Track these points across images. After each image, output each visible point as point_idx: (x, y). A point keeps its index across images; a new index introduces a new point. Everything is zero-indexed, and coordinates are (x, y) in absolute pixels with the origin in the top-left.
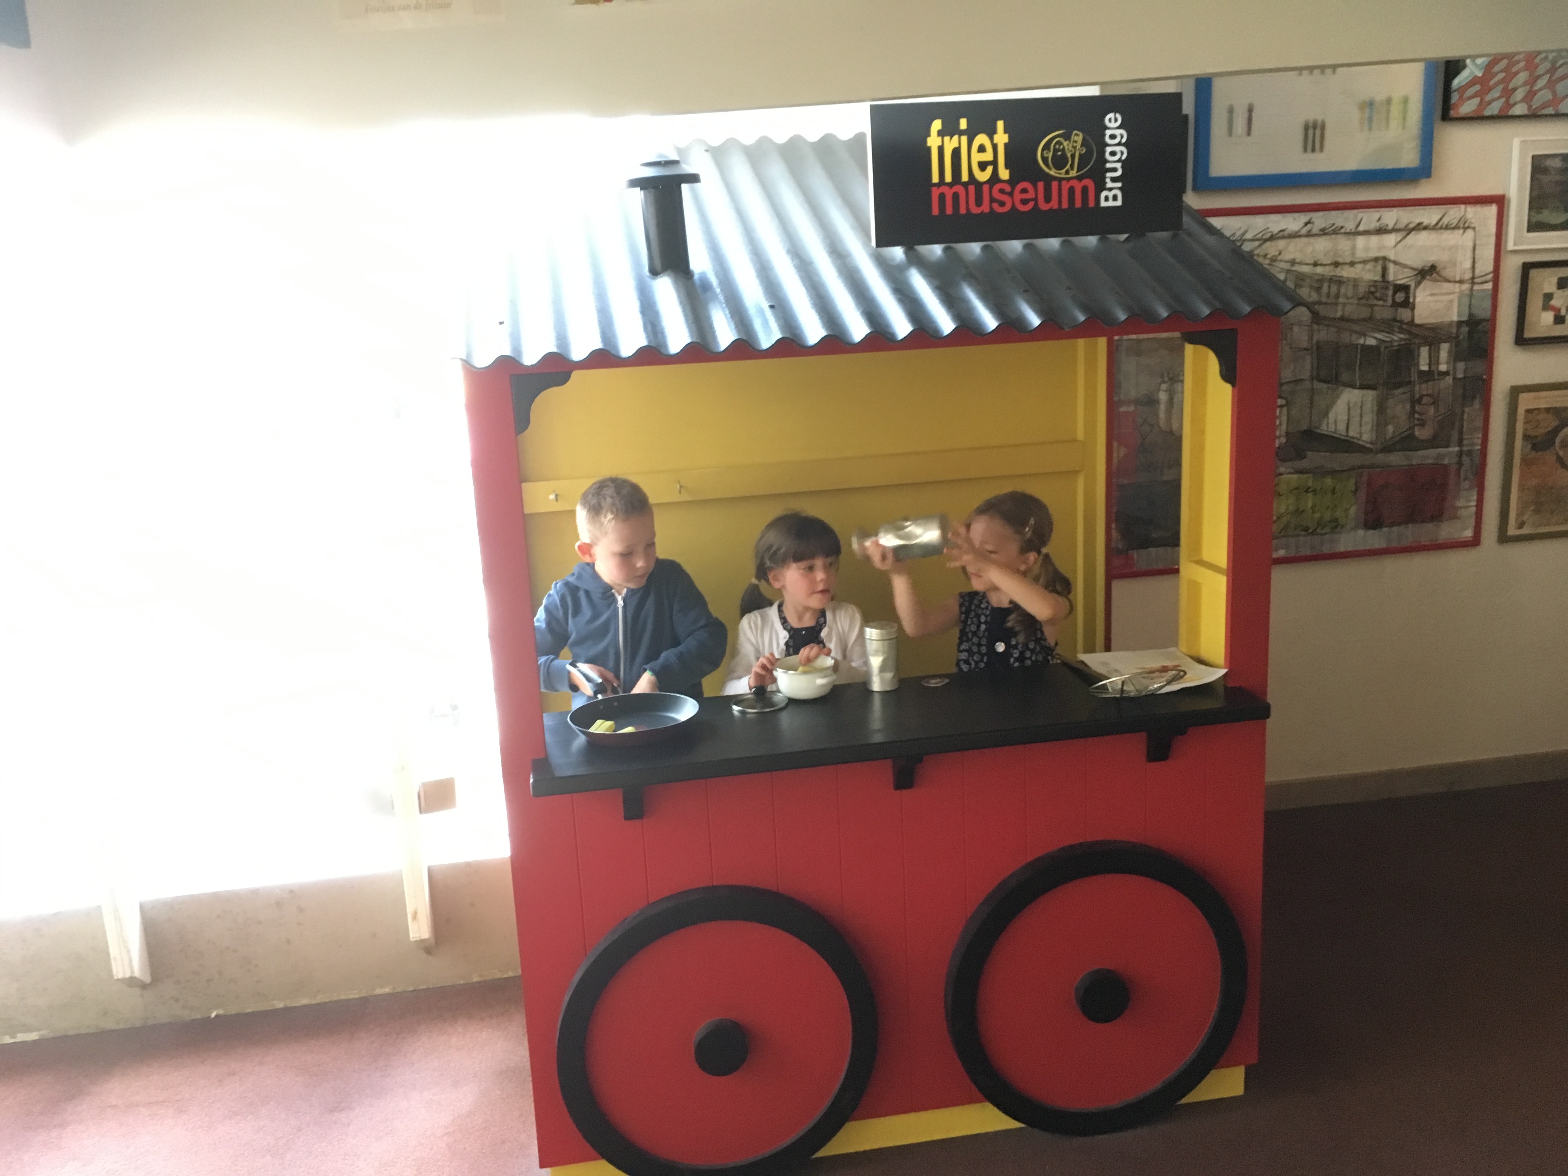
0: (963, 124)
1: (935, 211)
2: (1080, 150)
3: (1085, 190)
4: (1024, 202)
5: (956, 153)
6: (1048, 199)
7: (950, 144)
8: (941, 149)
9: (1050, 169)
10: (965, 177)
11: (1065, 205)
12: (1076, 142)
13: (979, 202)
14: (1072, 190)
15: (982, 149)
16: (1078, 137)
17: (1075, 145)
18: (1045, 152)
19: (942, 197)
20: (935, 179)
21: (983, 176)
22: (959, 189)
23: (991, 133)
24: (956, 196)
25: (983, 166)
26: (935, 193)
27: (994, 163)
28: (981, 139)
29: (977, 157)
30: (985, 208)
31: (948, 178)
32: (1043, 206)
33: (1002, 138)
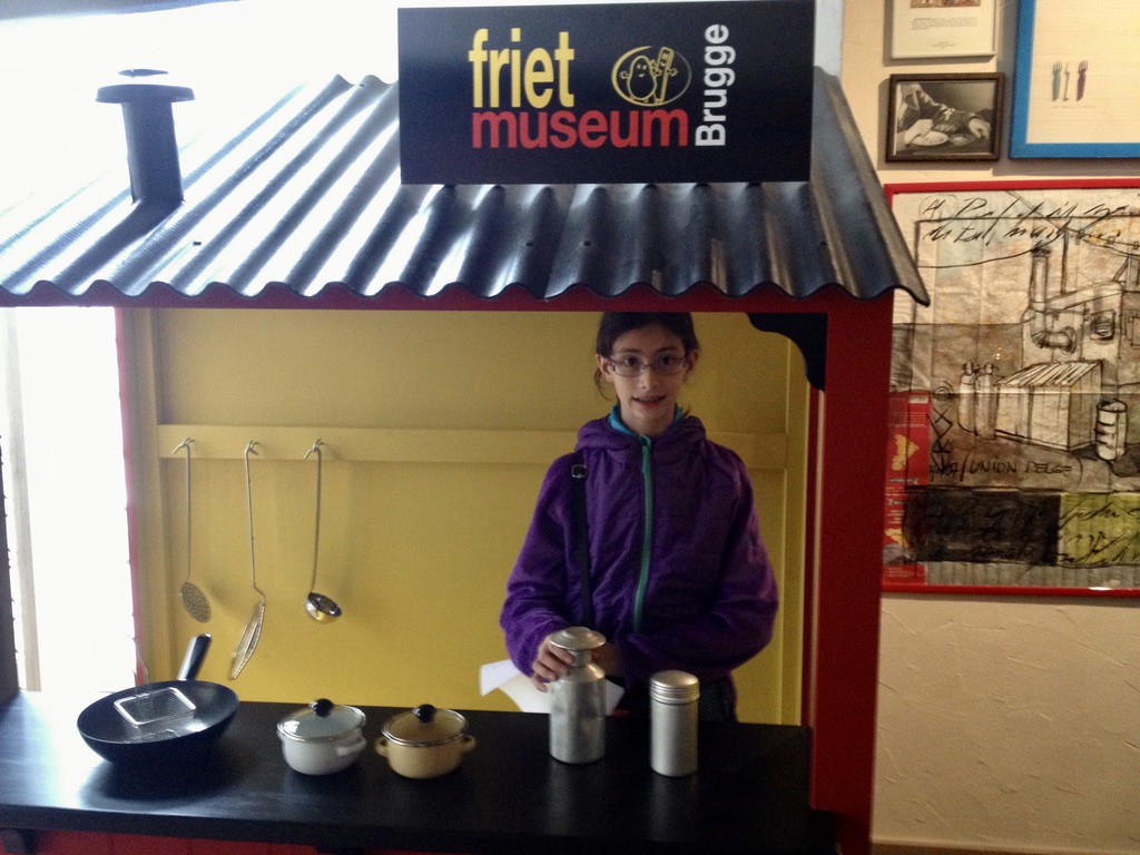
0: (516, 35)
1: (477, 142)
2: (670, 72)
3: (675, 123)
4: (592, 136)
5: (506, 72)
6: (624, 133)
7: (498, 60)
8: (486, 67)
9: (628, 95)
10: (516, 102)
11: (647, 142)
12: (664, 62)
13: (533, 134)
14: (656, 124)
15: (539, 67)
16: (667, 55)
17: (663, 65)
18: (622, 73)
19: (486, 125)
20: (478, 102)
21: (540, 102)
22: (508, 116)
23: (551, 47)
24: (503, 126)
25: (539, 88)
26: (477, 120)
27: (555, 85)
28: (539, 54)
29: (532, 77)
30: (542, 141)
31: (495, 102)
32: (618, 142)
33: (565, 54)
